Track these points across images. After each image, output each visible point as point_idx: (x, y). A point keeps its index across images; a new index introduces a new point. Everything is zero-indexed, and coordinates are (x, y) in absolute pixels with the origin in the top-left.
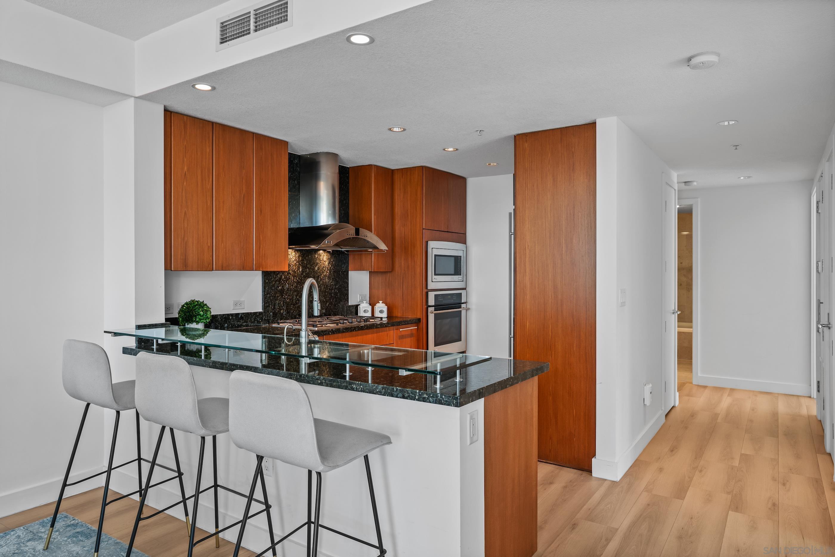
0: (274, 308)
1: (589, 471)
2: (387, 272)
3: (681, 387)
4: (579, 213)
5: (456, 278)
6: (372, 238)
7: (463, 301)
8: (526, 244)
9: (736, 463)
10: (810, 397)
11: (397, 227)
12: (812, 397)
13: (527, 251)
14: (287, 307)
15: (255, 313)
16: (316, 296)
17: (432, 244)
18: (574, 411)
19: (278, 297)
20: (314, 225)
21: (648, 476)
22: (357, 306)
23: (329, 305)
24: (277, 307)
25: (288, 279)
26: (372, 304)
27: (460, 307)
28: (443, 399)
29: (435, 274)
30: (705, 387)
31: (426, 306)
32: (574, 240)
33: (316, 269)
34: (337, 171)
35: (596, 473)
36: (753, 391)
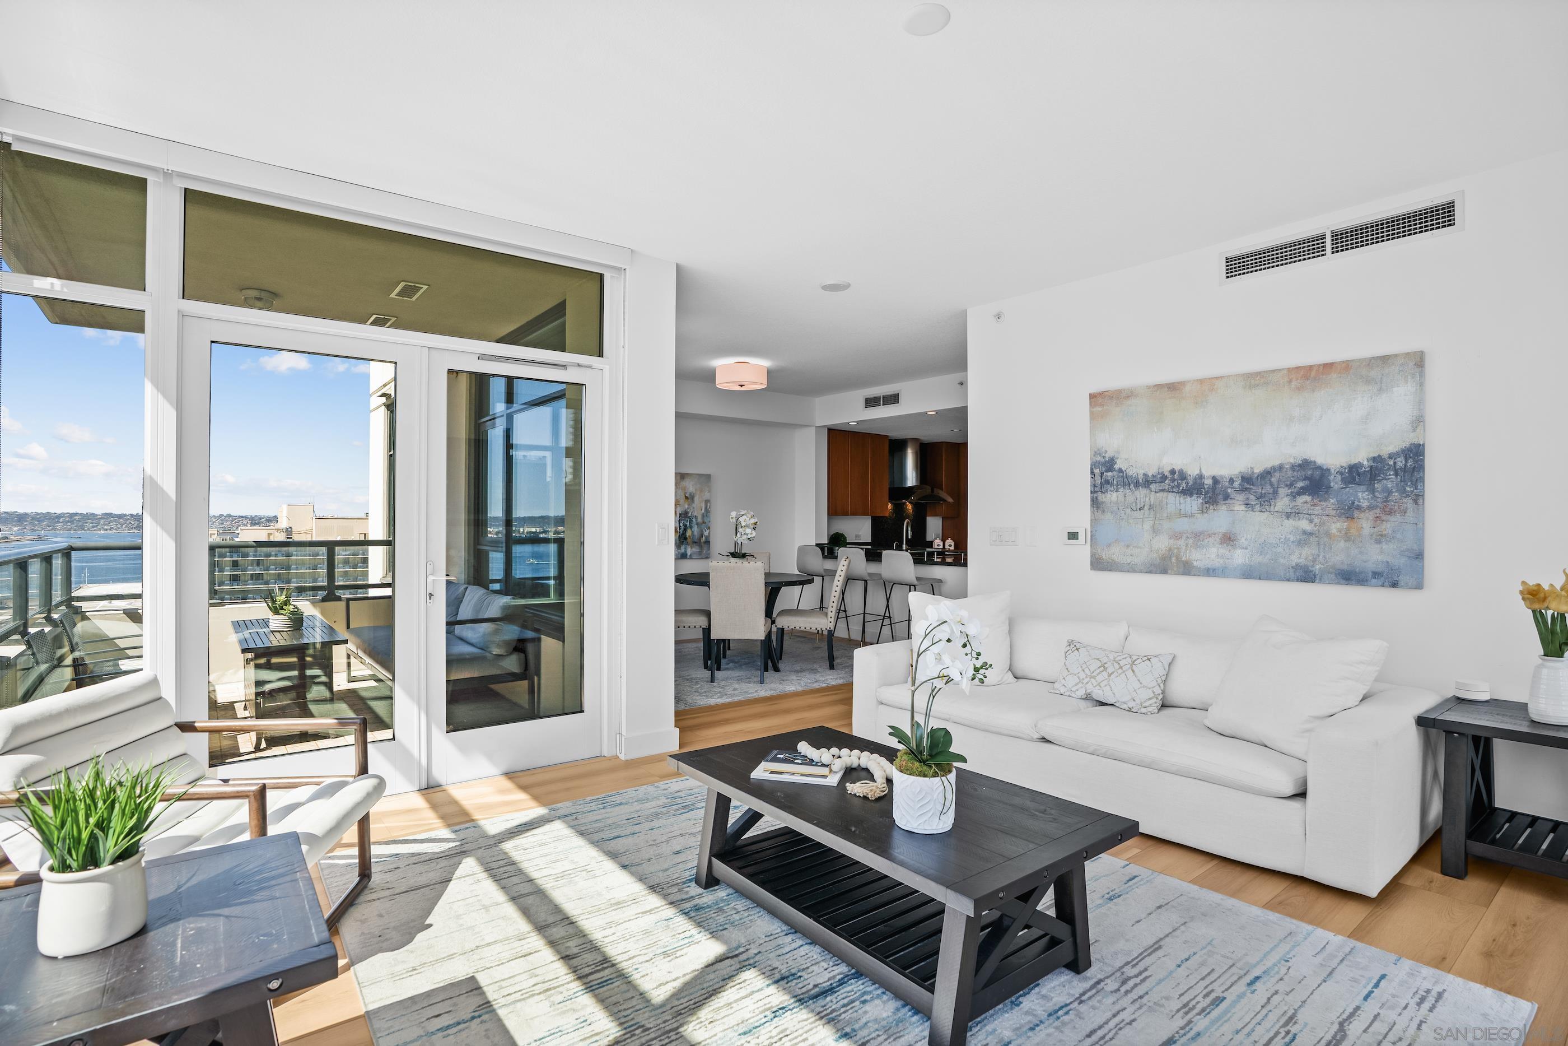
2: (954, 518)
6: (943, 494)
16: (909, 529)
19: (880, 531)
20: (904, 486)
22: (932, 541)
24: (880, 539)
25: (885, 521)
26: (944, 541)
34: (918, 448)
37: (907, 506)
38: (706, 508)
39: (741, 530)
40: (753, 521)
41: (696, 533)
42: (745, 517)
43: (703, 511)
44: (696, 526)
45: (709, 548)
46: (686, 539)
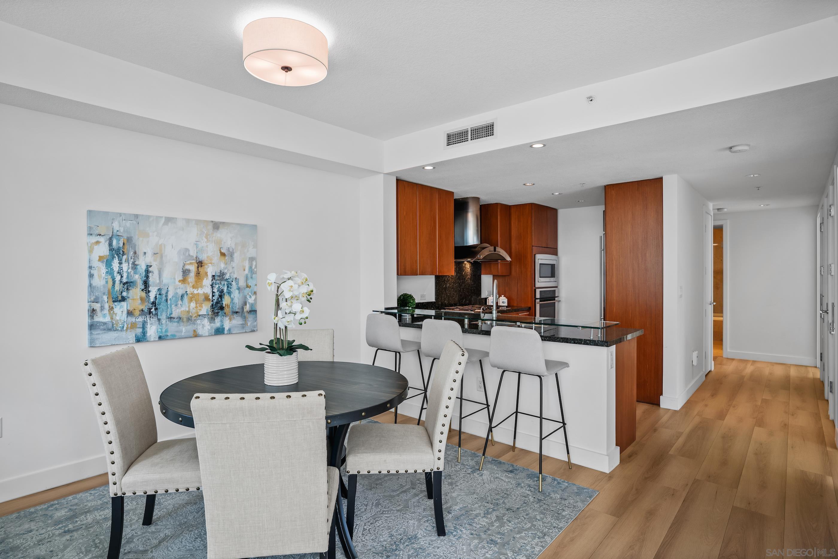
0: (442, 299)
1: (658, 405)
2: (506, 276)
3: (715, 358)
4: (651, 237)
5: (552, 279)
6: (502, 253)
7: (556, 296)
8: (614, 257)
9: (759, 403)
10: (816, 367)
11: (513, 245)
12: (818, 367)
13: (614, 262)
14: (448, 299)
15: (432, 302)
17: (538, 256)
18: (647, 366)
19: (443, 292)
20: (465, 245)
21: (697, 409)
22: (486, 299)
23: (470, 297)
24: (443, 299)
25: (449, 280)
27: (554, 300)
28: (599, 343)
29: (540, 277)
30: (733, 359)
31: (534, 299)
32: (647, 255)
33: (464, 274)
34: (479, 208)
35: (662, 405)
36: (771, 363)
37: (465, 264)
38: (251, 267)
39: (283, 304)
40: (305, 289)
41: (236, 301)
42: (290, 282)
43: (247, 271)
44: (237, 291)
45: (255, 319)
46: (222, 308)
